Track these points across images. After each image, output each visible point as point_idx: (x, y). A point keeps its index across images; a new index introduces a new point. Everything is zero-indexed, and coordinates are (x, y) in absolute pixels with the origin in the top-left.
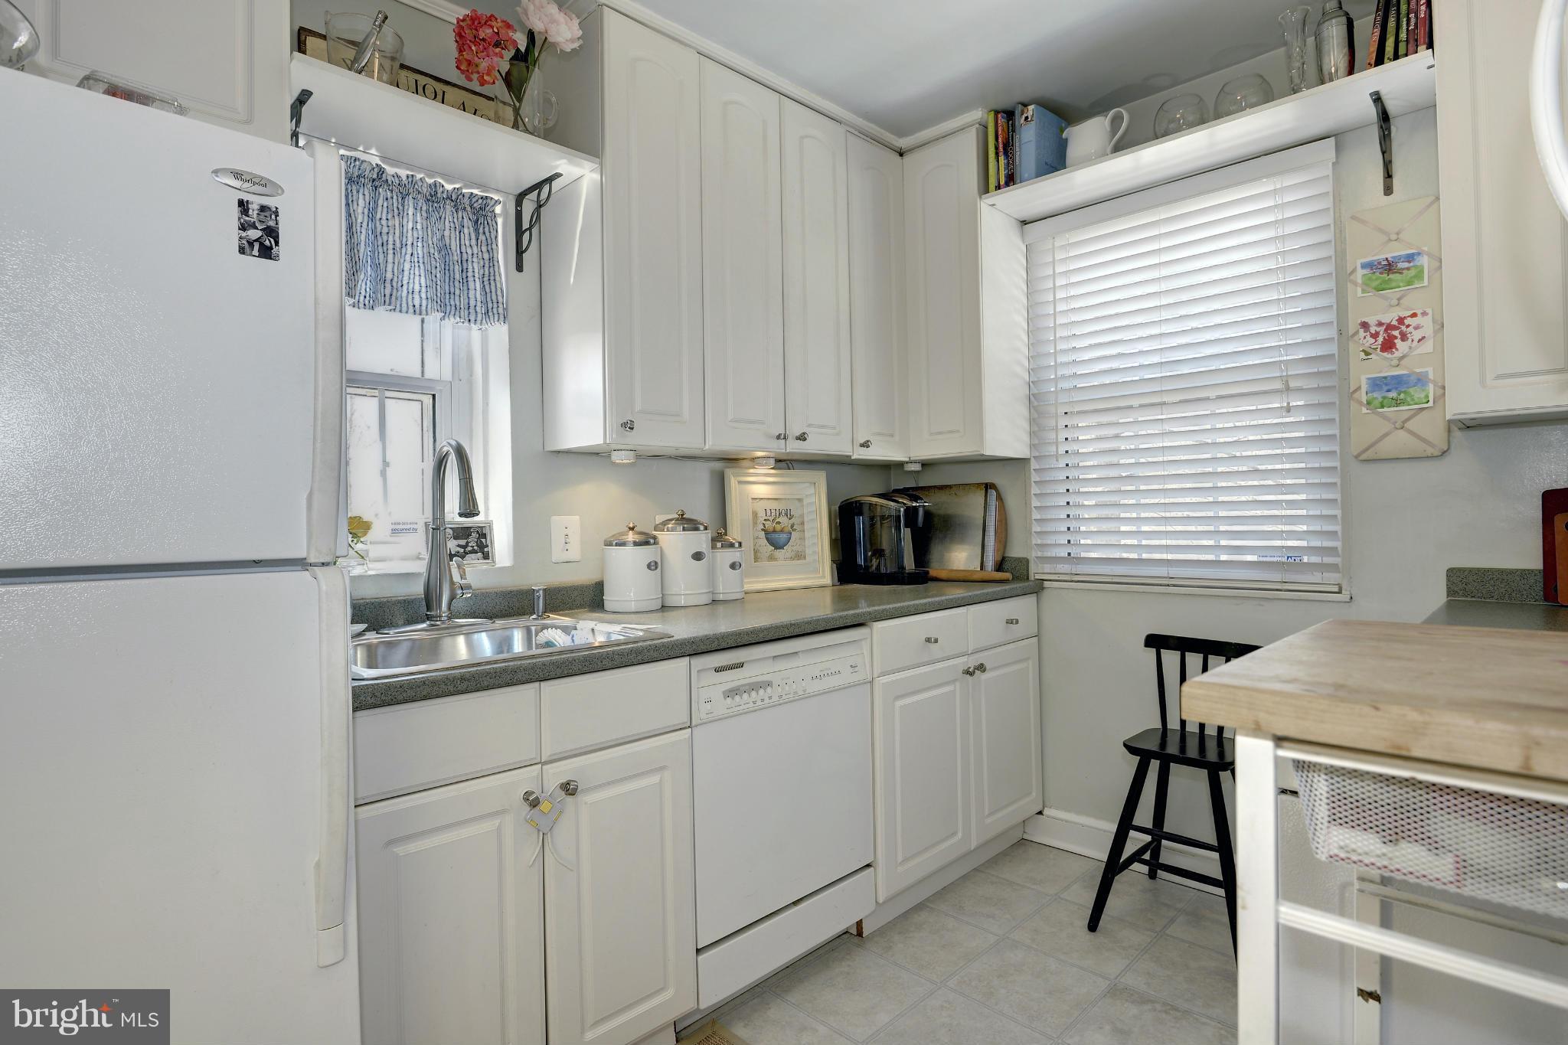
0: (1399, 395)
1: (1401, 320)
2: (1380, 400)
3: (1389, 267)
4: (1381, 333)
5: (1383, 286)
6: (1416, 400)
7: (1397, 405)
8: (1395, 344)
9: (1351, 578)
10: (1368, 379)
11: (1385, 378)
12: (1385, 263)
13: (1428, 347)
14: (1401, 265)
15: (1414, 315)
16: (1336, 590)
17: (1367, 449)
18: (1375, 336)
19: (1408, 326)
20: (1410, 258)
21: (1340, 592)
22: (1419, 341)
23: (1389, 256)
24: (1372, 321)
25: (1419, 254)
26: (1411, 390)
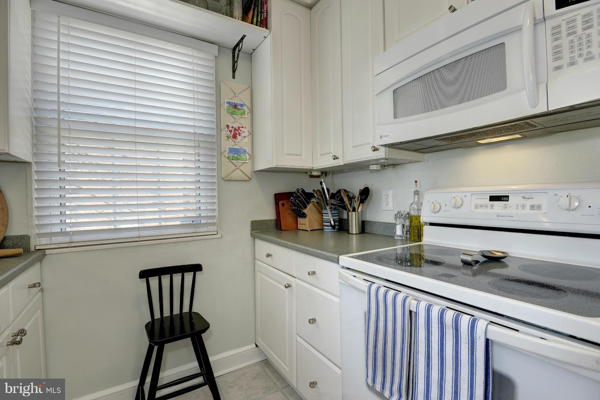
0: (238, 156)
1: (239, 128)
2: (232, 157)
3: (235, 106)
4: (233, 131)
5: (233, 113)
6: (243, 159)
7: (237, 160)
8: (237, 136)
9: (221, 228)
10: (228, 148)
11: (234, 149)
12: (234, 104)
13: (246, 140)
14: (239, 107)
15: (243, 127)
16: (216, 233)
17: (228, 176)
18: (231, 131)
19: (241, 131)
20: (242, 105)
21: (217, 234)
22: (244, 137)
23: (236, 102)
24: (230, 125)
25: (244, 105)
26: (241, 155)
